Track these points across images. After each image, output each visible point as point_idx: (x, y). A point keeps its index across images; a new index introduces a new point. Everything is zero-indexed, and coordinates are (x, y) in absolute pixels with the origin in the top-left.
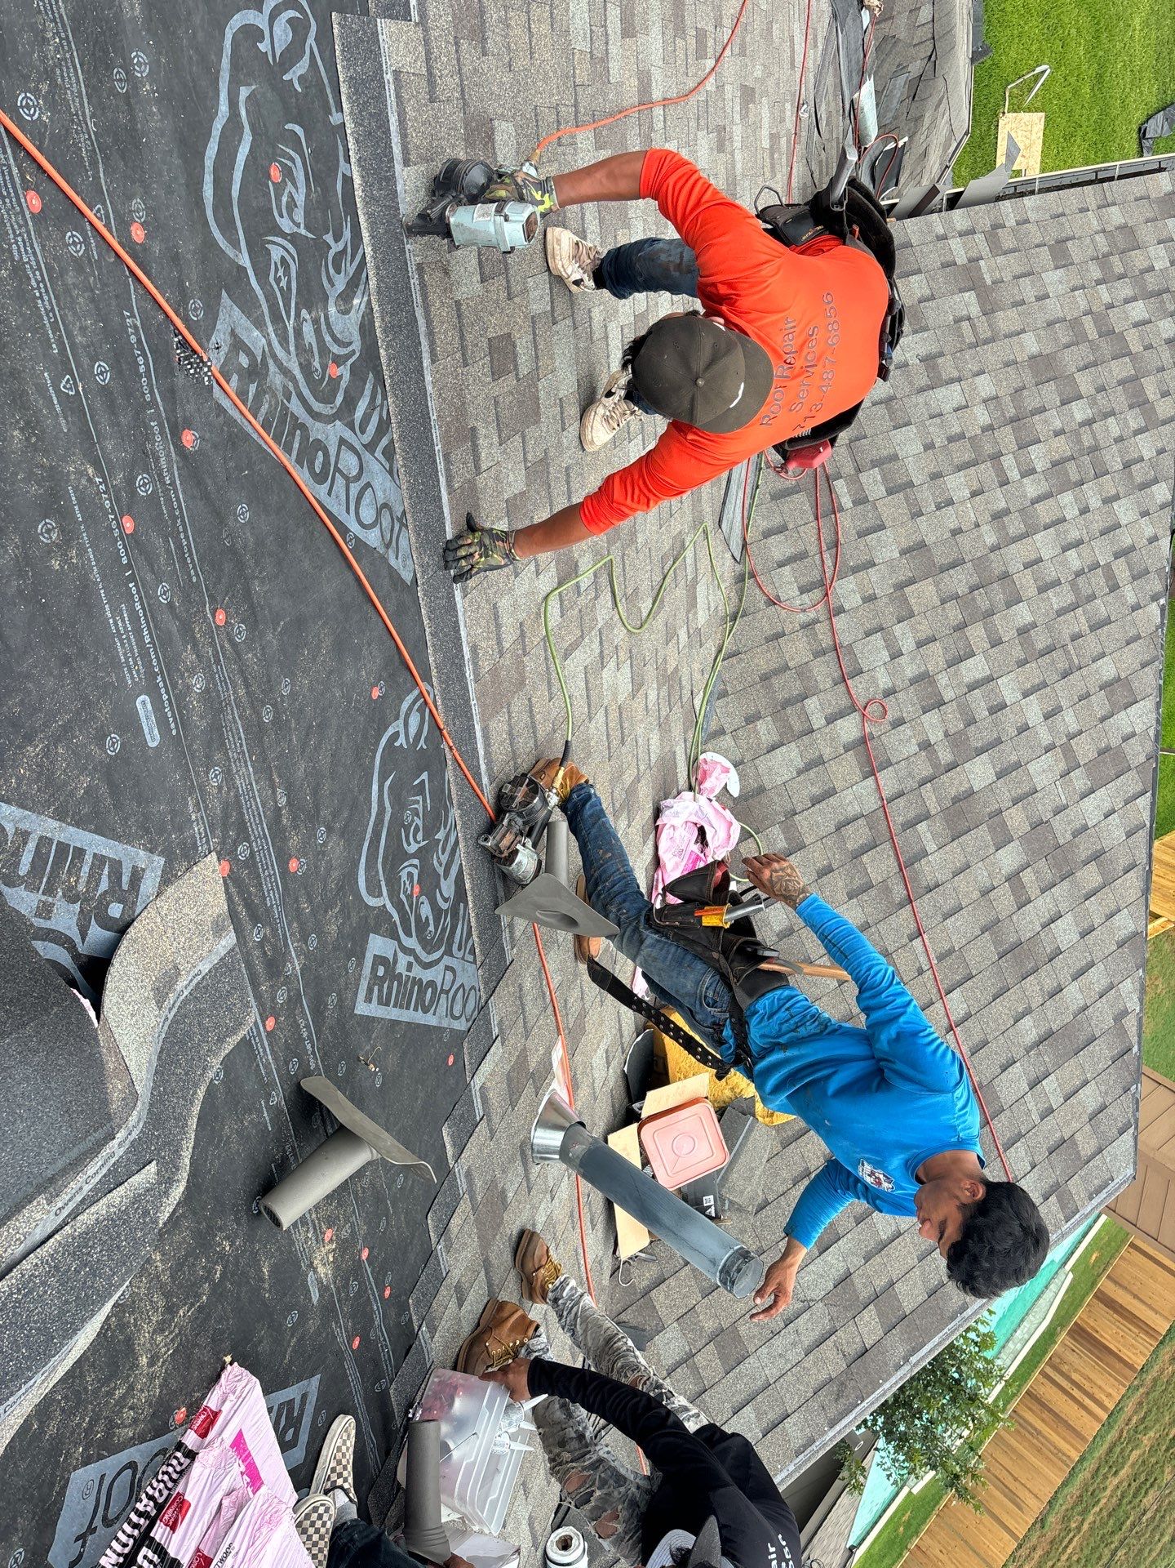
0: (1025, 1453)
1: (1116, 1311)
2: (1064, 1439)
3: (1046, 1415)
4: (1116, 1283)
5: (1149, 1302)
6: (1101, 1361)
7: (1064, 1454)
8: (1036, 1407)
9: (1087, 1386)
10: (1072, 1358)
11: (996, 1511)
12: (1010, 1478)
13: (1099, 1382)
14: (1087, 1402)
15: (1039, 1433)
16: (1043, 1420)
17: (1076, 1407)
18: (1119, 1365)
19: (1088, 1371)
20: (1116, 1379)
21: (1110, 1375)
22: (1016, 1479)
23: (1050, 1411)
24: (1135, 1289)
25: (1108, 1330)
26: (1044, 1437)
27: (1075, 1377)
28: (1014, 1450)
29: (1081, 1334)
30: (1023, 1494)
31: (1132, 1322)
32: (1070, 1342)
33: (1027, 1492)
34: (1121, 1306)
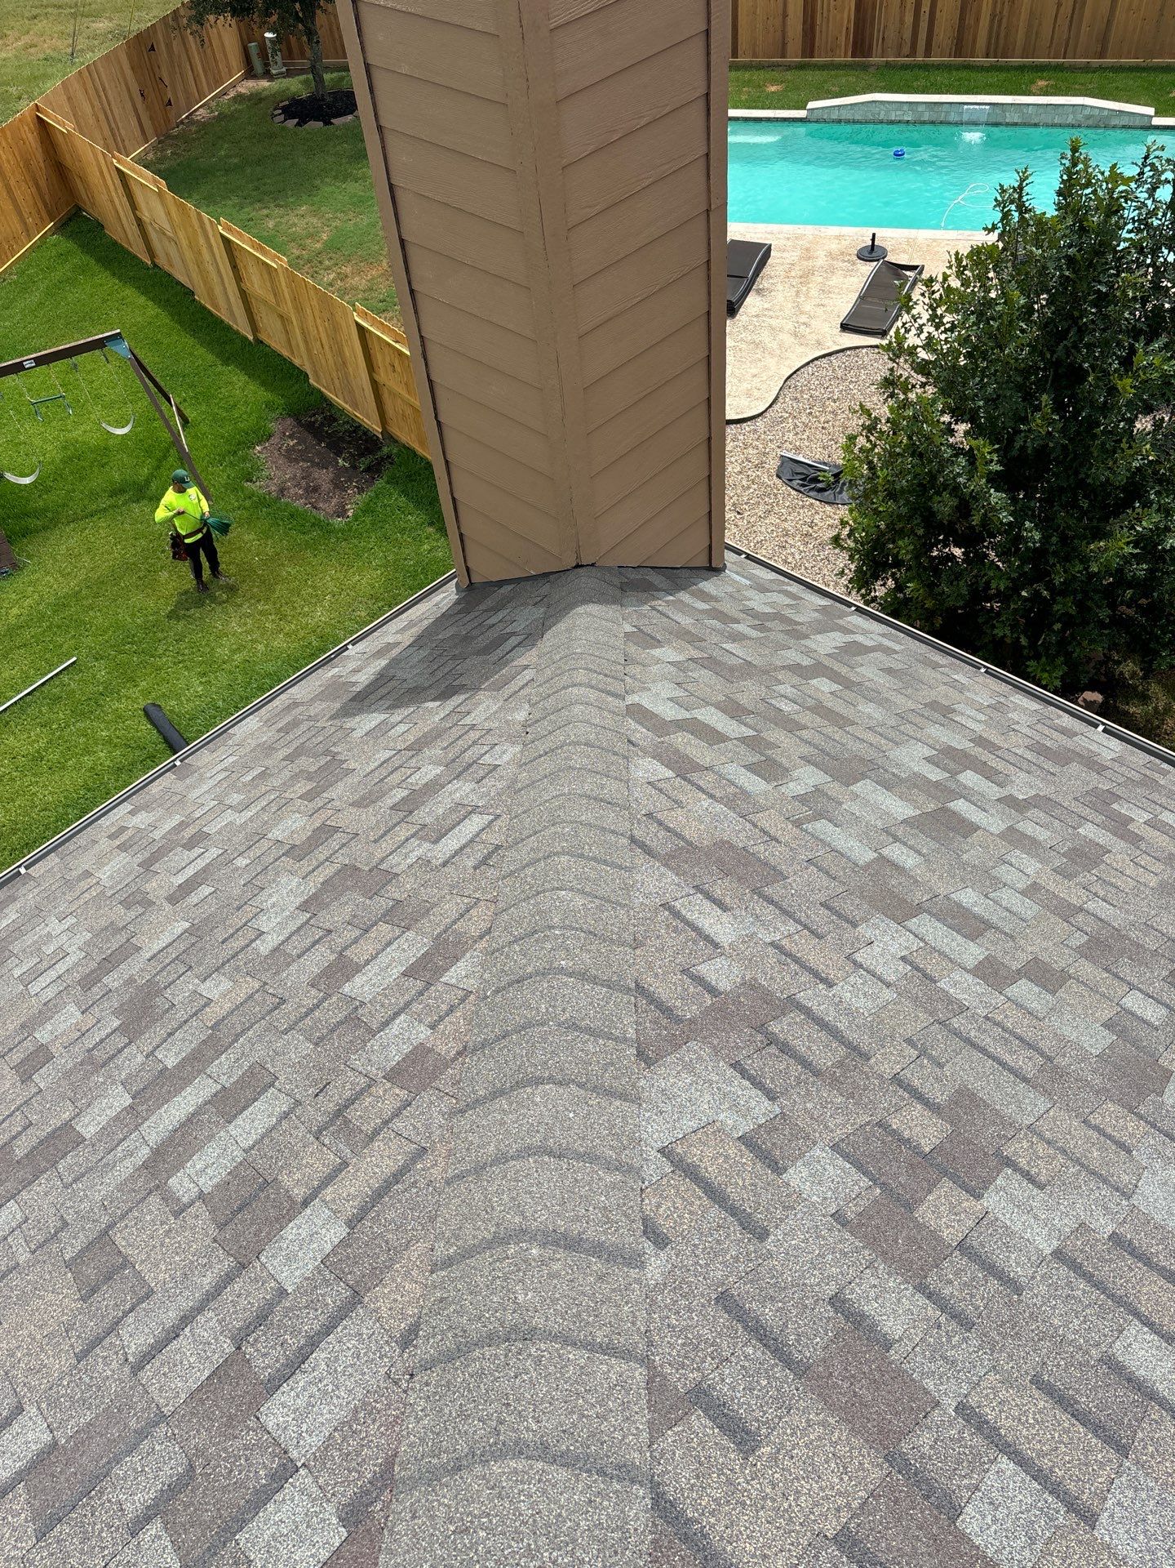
0: (1024, 15)
1: (813, 27)
4: (784, 44)
8: (968, 35)
10: (891, 34)
15: (993, 16)
16: (978, 20)
19: (895, 10)
23: (962, 19)
24: (778, 21)
25: (838, 21)
27: (909, 19)
28: (1030, 26)
29: (861, 44)
32: (877, 48)
34: (804, 22)
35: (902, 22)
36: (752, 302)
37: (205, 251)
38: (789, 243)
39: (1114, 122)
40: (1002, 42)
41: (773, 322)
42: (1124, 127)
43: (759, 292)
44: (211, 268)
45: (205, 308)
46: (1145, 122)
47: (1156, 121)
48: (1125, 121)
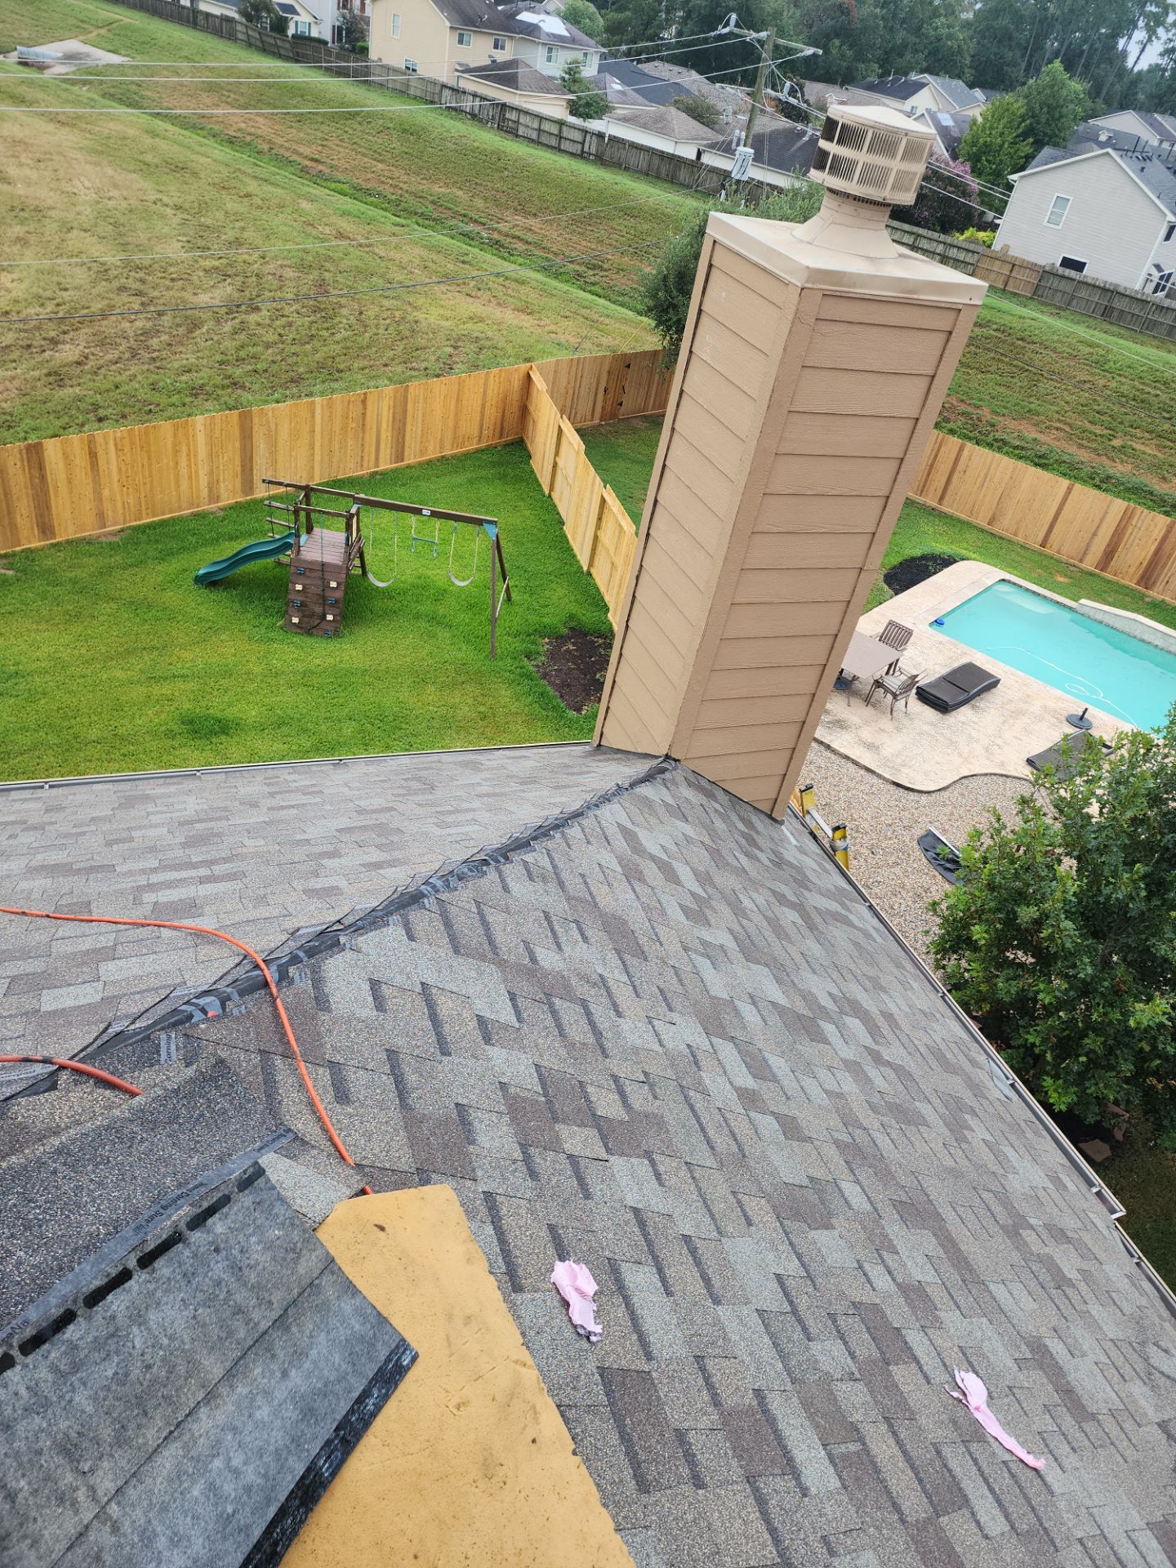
1: (1114, 551)
4: (1085, 553)
5: (1097, 521)
24: (1087, 536)
25: (1137, 553)
29: (1147, 578)
31: (1123, 534)
32: (1160, 586)
34: (1108, 545)
37: (586, 502)
38: (1015, 685)
44: (585, 514)
45: (566, 537)
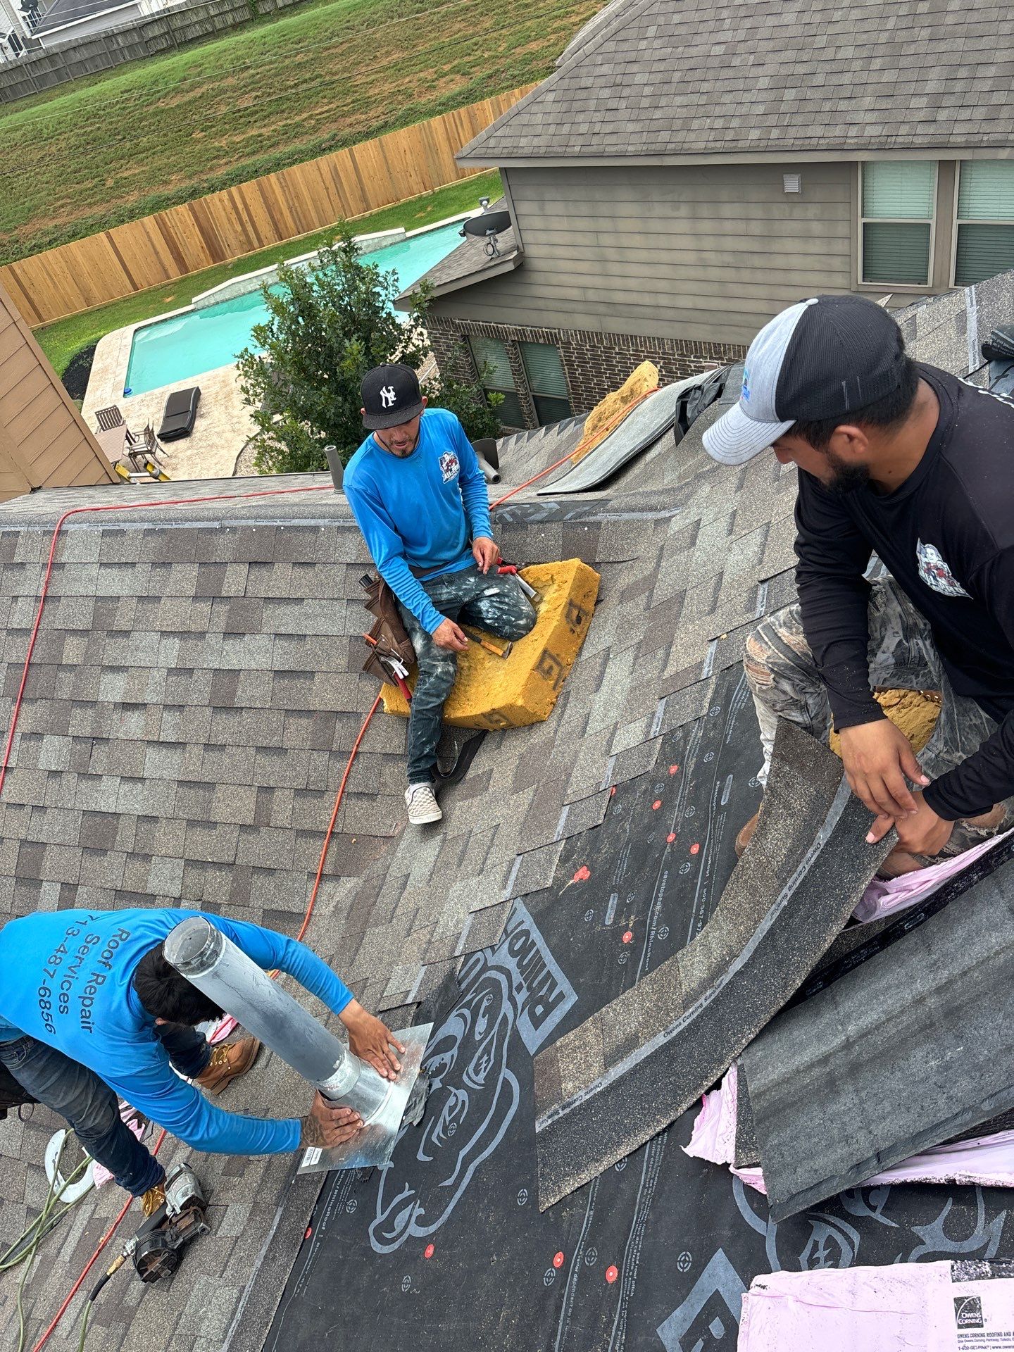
0: (309, 203)
1: (179, 254)
2: (274, 192)
3: (277, 216)
4: (166, 271)
5: (148, 243)
6: (212, 228)
7: (281, 183)
8: (281, 226)
9: (234, 217)
10: (233, 242)
11: (354, 177)
12: (330, 191)
13: (223, 213)
14: (240, 206)
15: (290, 208)
16: (282, 214)
17: (251, 208)
18: (201, 216)
19: (227, 226)
20: (209, 208)
21: (211, 214)
22: (327, 189)
23: (272, 217)
24: (154, 258)
25: (193, 243)
26: (288, 203)
27: (239, 228)
28: (316, 208)
29: (216, 253)
30: (327, 176)
31: (171, 237)
32: (228, 252)
33: (324, 176)
34: (172, 253)
35: (236, 232)
36: (199, 424)
38: (210, 382)
39: (384, 243)
40: (303, 222)
41: (216, 430)
42: (391, 244)
43: (201, 416)
46: (402, 237)
47: (409, 234)
48: (390, 241)
